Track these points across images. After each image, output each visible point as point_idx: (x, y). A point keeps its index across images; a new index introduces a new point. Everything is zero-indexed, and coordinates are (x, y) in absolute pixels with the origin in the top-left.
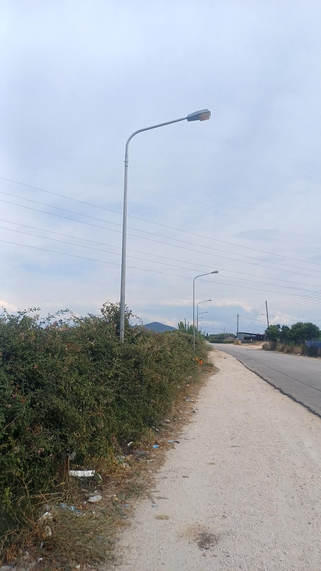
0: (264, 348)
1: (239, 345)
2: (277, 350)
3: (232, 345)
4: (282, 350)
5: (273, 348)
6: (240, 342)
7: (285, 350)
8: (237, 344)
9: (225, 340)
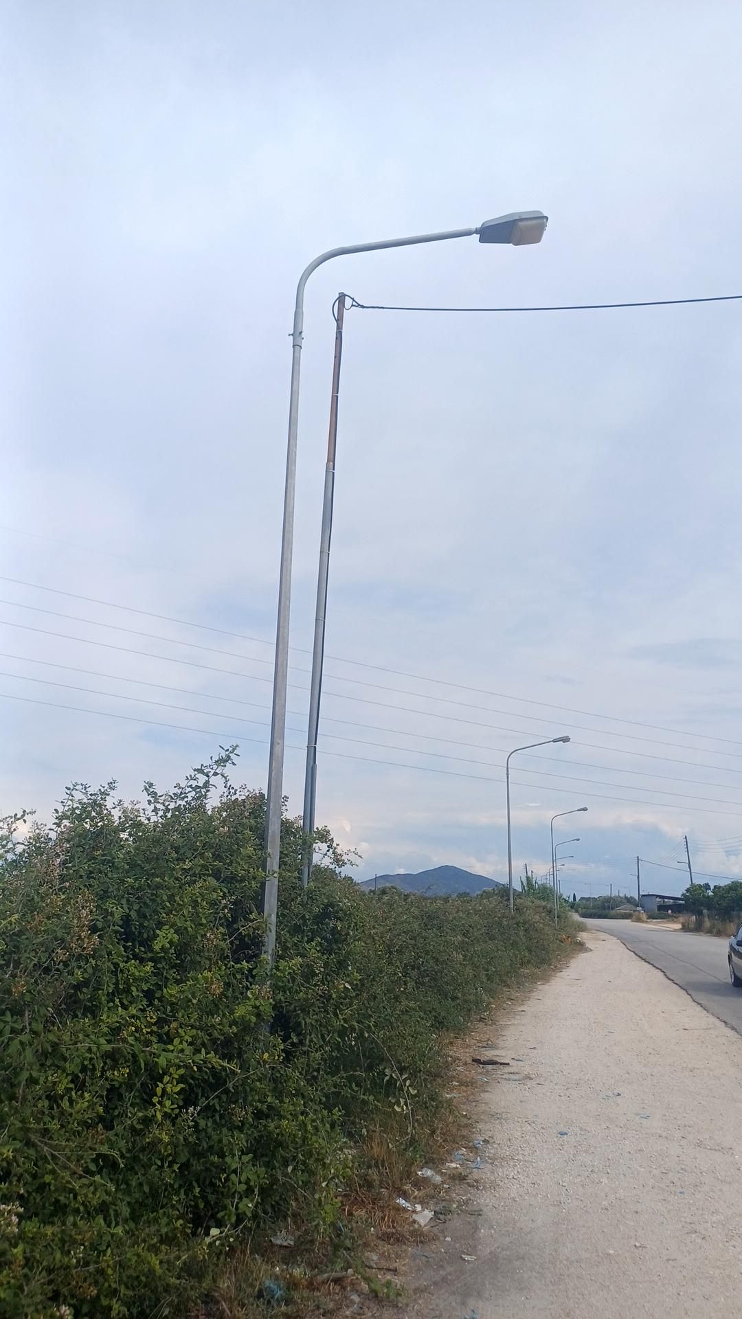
0: (685, 929)
1: (643, 922)
2: (702, 931)
3: (627, 922)
4: (710, 932)
5: (698, 928)
6: (644, 917)
7: (715, 931)
8: (639, 920)
9: (613, 912)
